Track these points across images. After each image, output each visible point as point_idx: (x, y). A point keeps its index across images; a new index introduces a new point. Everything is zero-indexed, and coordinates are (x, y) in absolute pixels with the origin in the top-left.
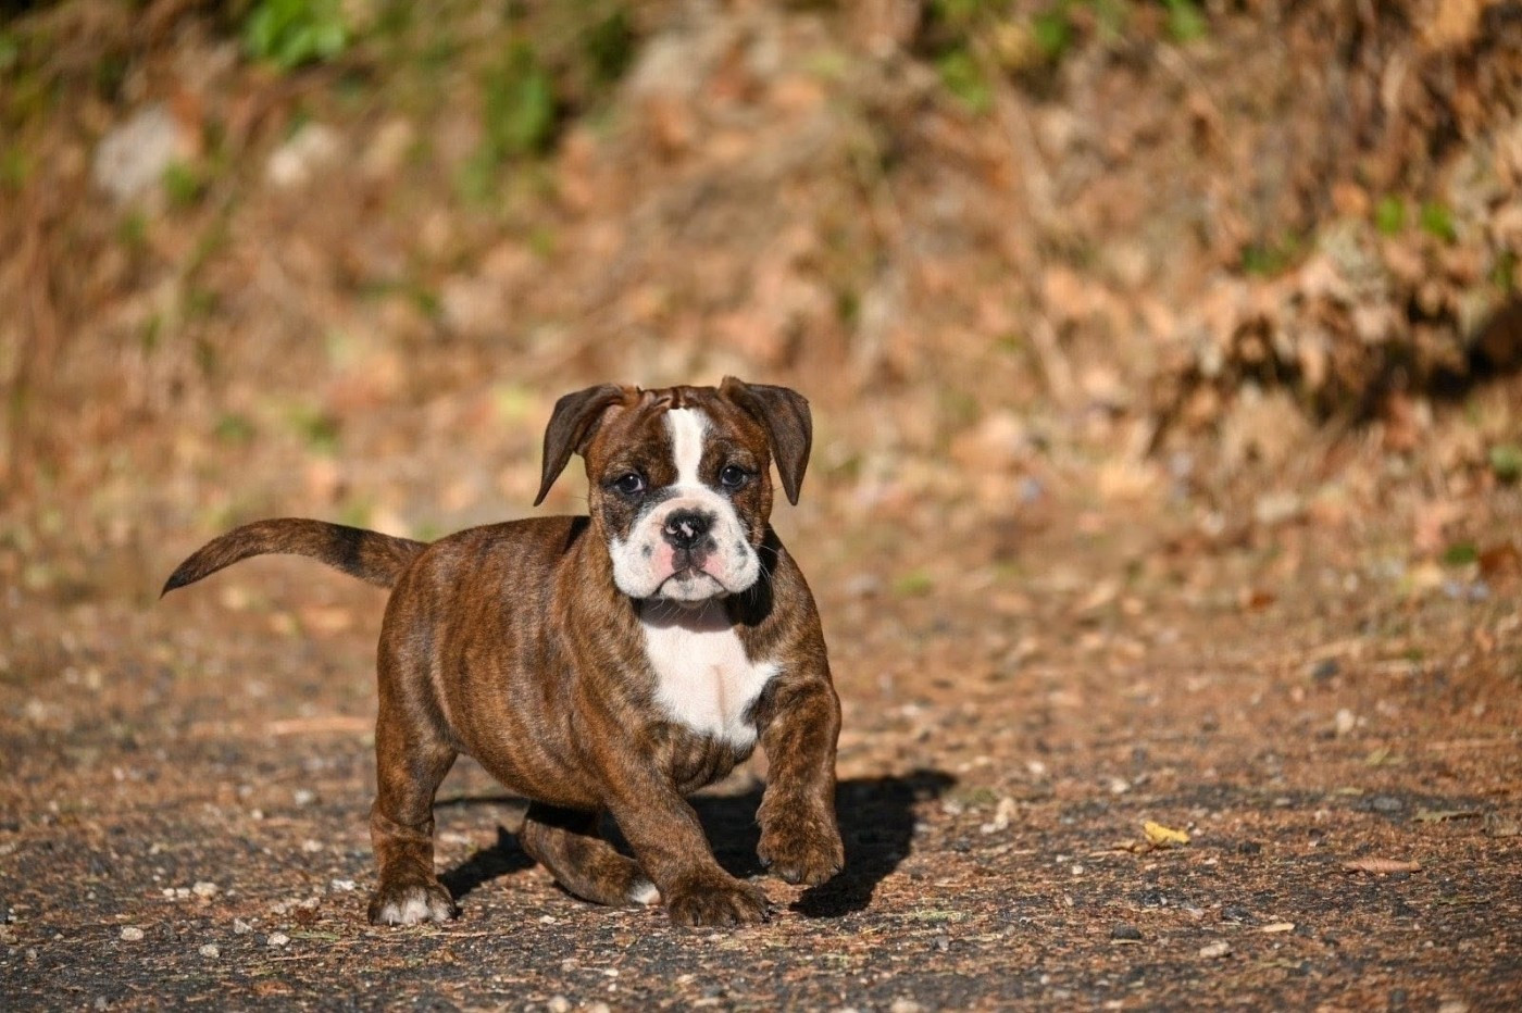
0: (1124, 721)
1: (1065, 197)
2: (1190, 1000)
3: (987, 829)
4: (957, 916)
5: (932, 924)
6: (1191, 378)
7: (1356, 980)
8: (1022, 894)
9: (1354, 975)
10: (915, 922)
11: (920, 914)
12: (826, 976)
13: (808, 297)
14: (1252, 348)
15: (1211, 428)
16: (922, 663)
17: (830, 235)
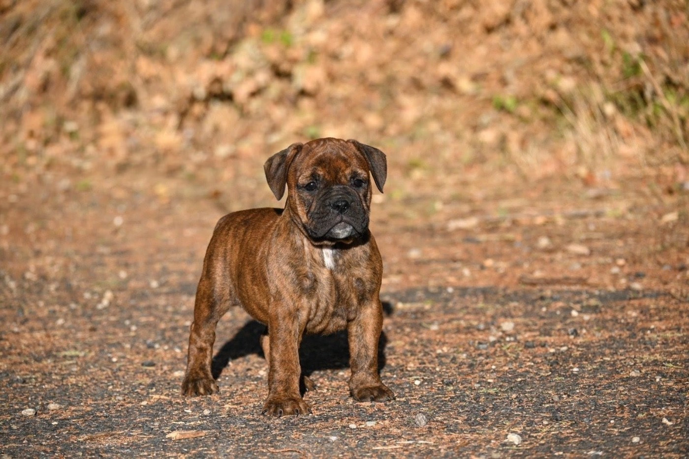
0: (159, 250)
1: (147, 27)
2: (173, 400)
3: (100, 307)
4: (82, 354)
5: (72, 357)
6: (193, 100)
7: (241, 389)
8: (110, 342)
9: (241, 386)
10: (65, 357)
11: (68, 353)
12: (24, 387)
13: (51, 65)
14: (216, 89)
15: (199, 119)
16: (84, 221)
17: (60, 42)
